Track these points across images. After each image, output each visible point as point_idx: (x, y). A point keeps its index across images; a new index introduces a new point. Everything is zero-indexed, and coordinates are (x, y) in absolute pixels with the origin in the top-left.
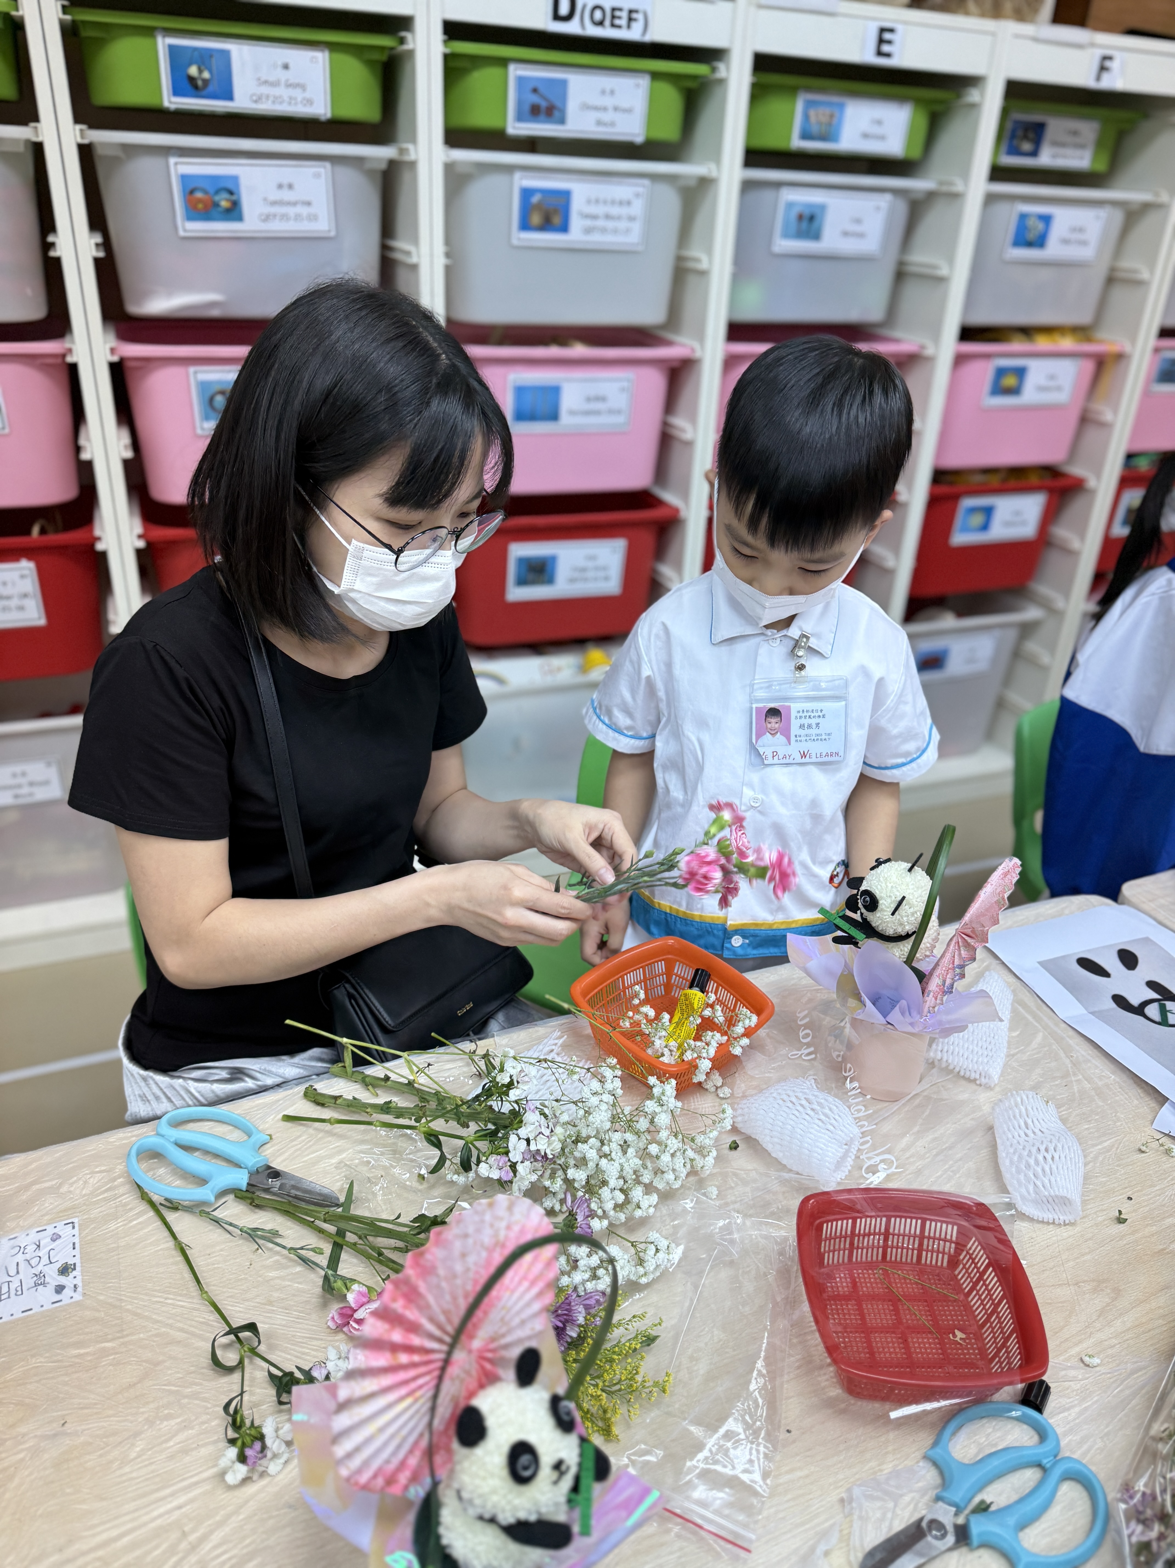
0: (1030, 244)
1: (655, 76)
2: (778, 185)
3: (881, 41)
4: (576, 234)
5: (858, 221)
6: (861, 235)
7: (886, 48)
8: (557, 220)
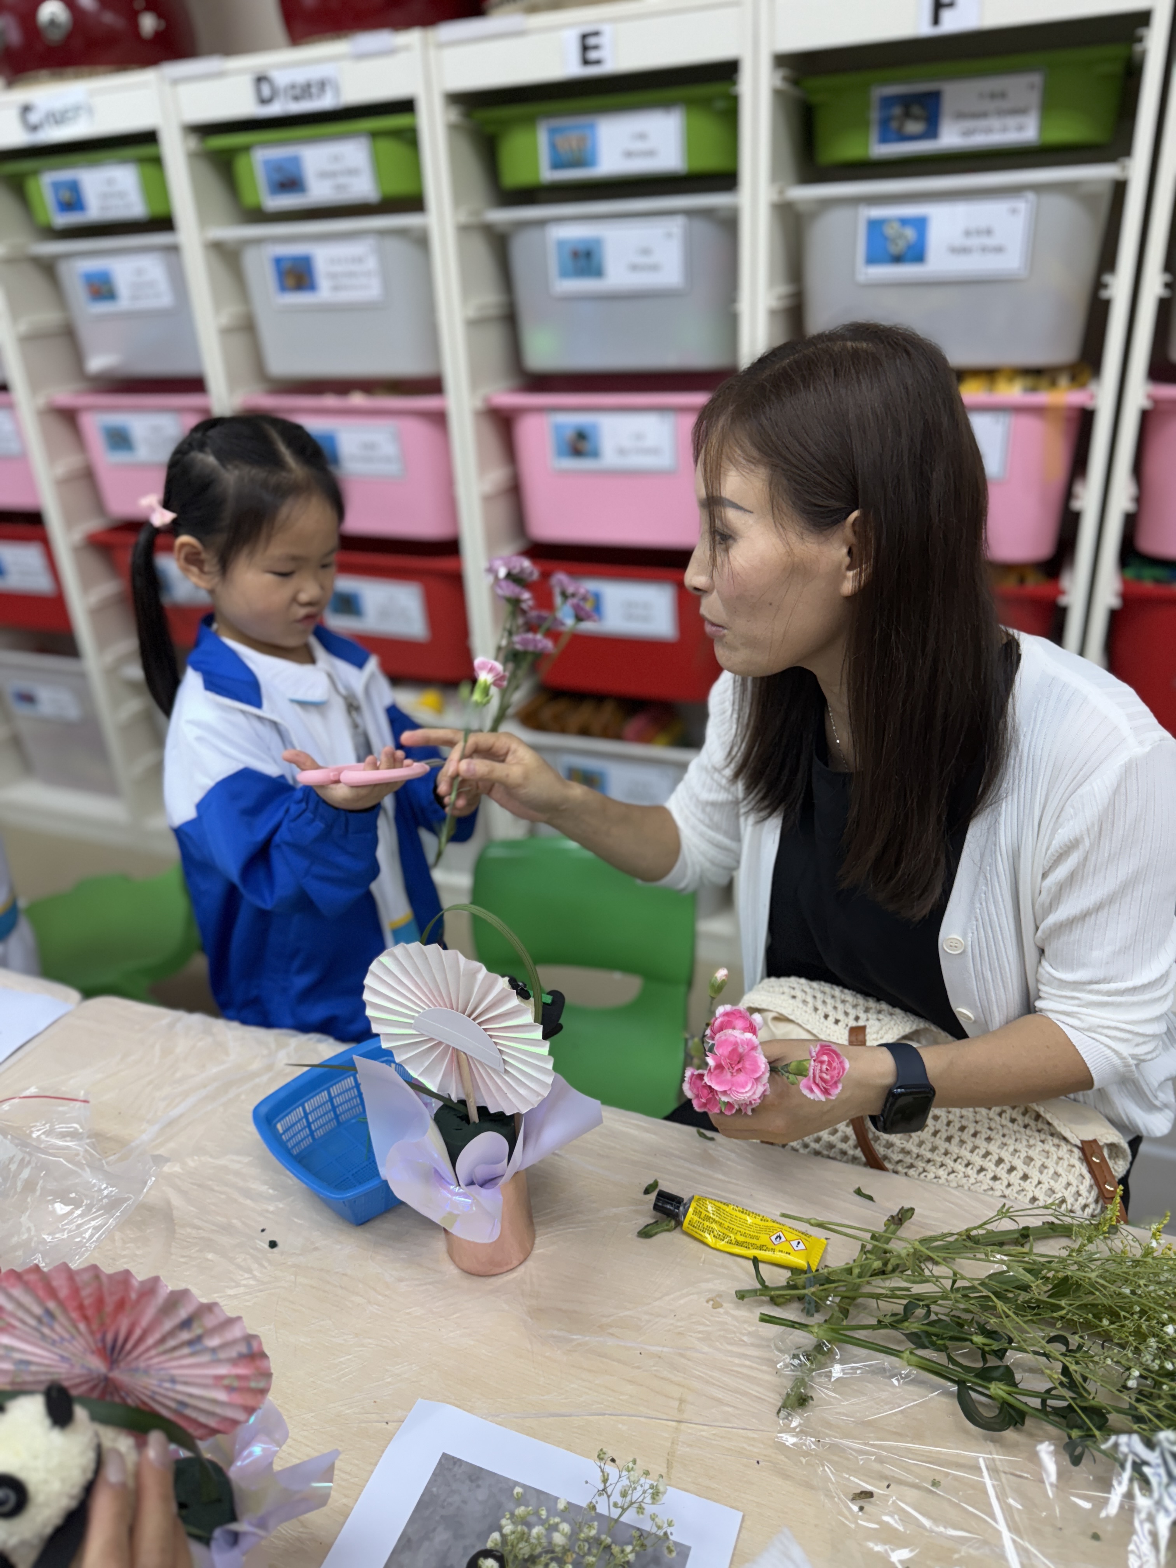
0: (898, 259)
1: (375, 135)
2: (542, 223)
3: (585, 48)
4: (325, 292)
5: (646, 251)
6: (654, 268)
7: (593, 55)
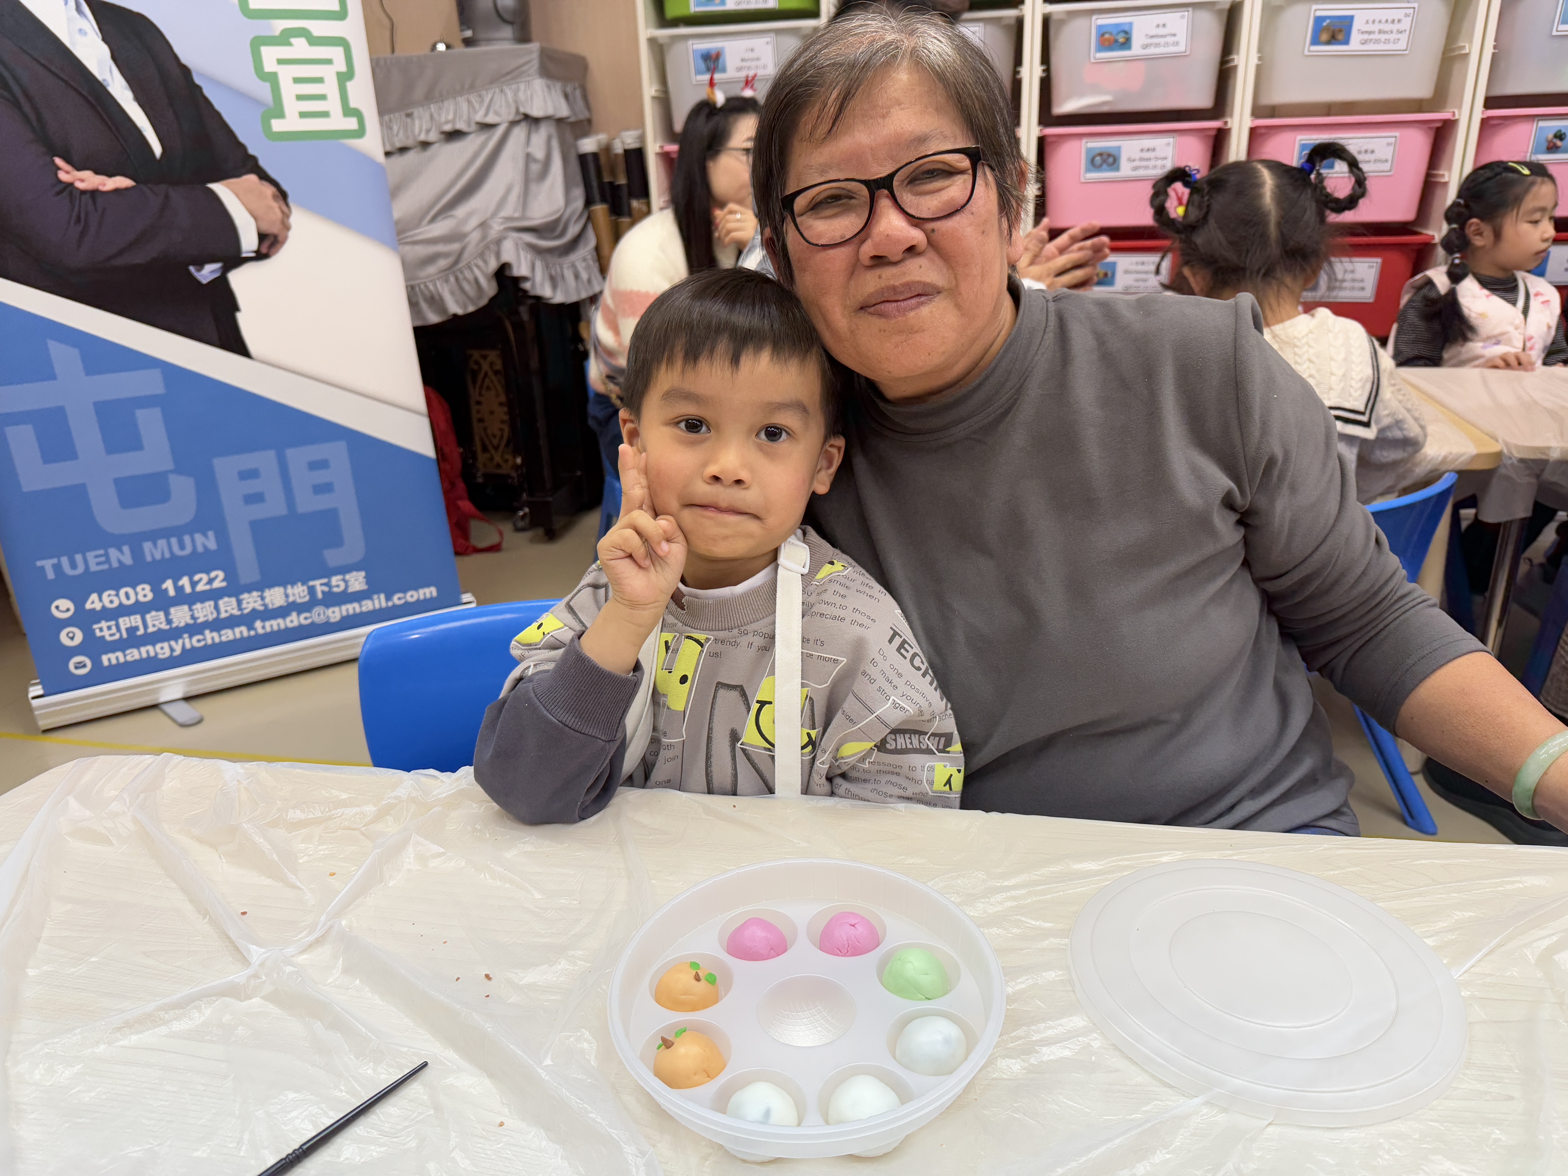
4: (1355, 45)
8: (1340, 37)
